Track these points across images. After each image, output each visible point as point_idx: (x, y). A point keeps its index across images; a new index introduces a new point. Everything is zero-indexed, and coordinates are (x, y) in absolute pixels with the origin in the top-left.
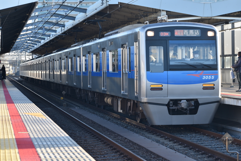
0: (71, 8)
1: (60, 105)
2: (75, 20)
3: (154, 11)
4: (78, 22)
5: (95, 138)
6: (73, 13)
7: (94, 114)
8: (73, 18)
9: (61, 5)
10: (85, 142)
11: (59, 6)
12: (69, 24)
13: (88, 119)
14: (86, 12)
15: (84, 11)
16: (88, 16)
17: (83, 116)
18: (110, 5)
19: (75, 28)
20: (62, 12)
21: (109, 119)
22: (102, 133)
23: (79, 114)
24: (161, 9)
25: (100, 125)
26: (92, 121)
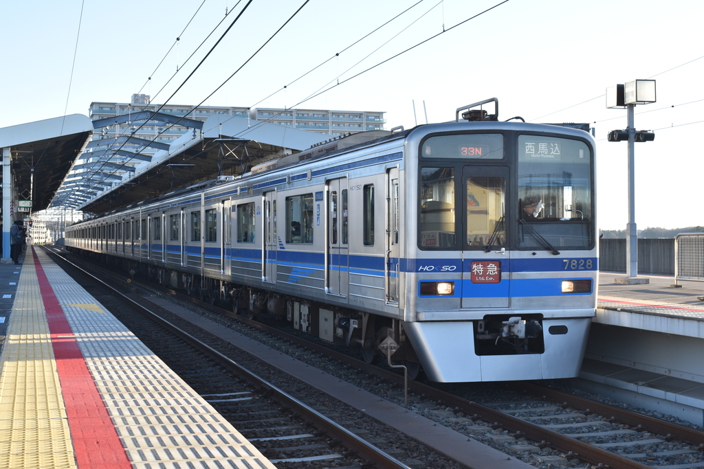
0: (145, 143)
1: (126, 291)
2: (150, 161)
3: (274, 149)
4: (156, 164)
5: (181, 343)
6: (148, 151)
7: (180, 305)
8: (149, 158)
9: (130, 138)
10: (166, 350)
11: (126, 139)
12: (142, 167)
13: (171, 313)
14: (168, 150)
15: (166, 147)
16: (171, 156)
17: (162, 308)
18: (206, 139)
19: (151, 173)
20: (131, 148)
21: (203, 314)
22: (193, 335)
23: (156, 305)
24: (285, 146)
25: (189, 323)
26: (176, 316)
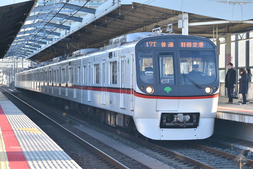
0: (77, 8)
1: (62, 122)
2: (81, 22)
3: (175, 13)
4: (86, 24)
5: (99, 160)
6: (80, 14)
7: (101, 133)
8: (80, 20)
9: (65, 4)
10: (88, 164)
11: (63, 5)
12: (75, 26)
13: (94, 138)
14: (94, 13)
15: (93, 11)
16: (97, 18)
17: (87, 135)
18: (122, 5)
19: (82, 31)
20: (66, 11)
21: (118, 139)
22: (108, 154)
23: (84, 133)
24: (183, 11)
25: (107, 146)
26: (97, 140)
